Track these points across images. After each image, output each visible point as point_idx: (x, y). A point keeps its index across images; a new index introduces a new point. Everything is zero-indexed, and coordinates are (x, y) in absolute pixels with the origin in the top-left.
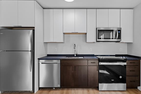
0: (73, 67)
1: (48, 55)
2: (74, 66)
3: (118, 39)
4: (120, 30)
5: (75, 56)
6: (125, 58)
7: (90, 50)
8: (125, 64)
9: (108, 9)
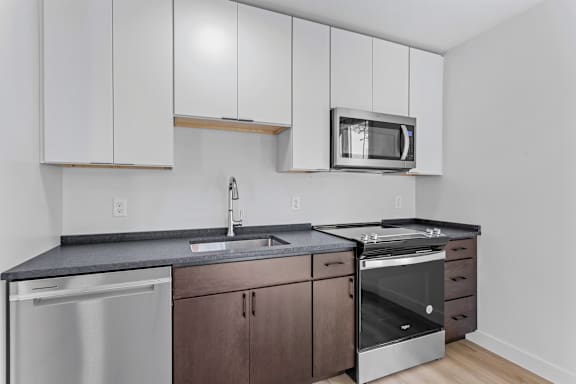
0: (244, 296)
1: (67, 242)
2: (247, 293)
3: (407, 159)
4: (413, 127)
5: (231, 234)
6: (443, 235)
7: (294, 203)
8: (441, 255)
9: (372, 36)
